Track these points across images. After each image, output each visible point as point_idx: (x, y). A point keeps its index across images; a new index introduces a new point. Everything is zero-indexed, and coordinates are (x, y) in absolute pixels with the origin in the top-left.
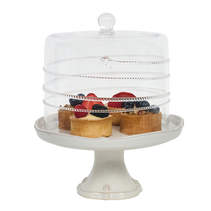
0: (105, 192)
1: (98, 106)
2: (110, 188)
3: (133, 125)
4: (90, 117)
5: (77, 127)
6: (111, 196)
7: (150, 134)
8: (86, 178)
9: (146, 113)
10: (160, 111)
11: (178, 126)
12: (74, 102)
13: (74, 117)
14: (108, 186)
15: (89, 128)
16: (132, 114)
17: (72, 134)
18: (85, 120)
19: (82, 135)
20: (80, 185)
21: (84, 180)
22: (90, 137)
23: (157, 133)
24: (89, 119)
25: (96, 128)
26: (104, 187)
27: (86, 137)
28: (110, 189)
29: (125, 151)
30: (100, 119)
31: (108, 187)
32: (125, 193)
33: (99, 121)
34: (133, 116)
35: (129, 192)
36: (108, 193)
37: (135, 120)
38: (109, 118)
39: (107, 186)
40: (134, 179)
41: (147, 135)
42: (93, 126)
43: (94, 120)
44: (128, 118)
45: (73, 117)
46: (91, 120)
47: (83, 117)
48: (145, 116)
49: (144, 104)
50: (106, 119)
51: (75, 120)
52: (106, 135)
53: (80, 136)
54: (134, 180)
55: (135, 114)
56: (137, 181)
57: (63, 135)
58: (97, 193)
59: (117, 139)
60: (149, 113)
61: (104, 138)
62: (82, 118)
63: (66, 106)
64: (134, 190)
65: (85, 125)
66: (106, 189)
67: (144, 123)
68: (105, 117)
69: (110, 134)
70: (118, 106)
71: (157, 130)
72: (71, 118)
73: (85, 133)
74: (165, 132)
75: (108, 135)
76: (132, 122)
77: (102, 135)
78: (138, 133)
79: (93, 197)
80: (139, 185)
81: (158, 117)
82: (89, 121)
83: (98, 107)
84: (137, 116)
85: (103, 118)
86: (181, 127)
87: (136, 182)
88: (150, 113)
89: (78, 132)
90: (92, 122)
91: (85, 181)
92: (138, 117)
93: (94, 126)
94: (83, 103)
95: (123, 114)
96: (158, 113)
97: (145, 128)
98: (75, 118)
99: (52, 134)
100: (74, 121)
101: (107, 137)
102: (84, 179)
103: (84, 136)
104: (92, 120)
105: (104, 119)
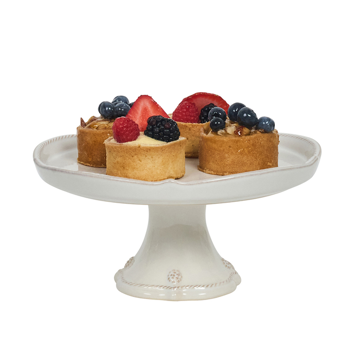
0: (172, 285)
1: (159, 118)
2: (182, 277)
3: (226, 155)
4: (144, 141)
5: (119, 159)
6: (185, 292)
7: (262, 174)
8: (132, 259)
9: (250, 132)
10: (276, 128)
11: (312, 158)
12: (109, 113)
13: (113, 141)
14: (177, 273)
15: (143, 162)
16: (222, 134)
17: (111, 173)
18: (135, 147)
19: (130, 175)
20: (120, 271)
21: (128, 262)
22: (144, 180)
23: (275, 171)
24: (142, 145)
25: (156, 161)
26: (170, 277)
27: (138, 178)
28: (181, 280)
29: (208, 206)
30: (164, 145)
31: (178, 275)
32: (210, 286)
33: (162, 148)
34: (225, 139)
35: (218, 284)
36: (178, 287)
37: (230, 147)
38: (180, 142)
39: (175, 274)
40: (225, 259)
41: (256, 175)
42: (150, 157)
43: (153, 146)
44: (215, 142)
45: (110, 142)
46: (146, 146)
47: (131, 140)
48: (248, 137)
49: (245, 115)
50: (175, 144)
51: (116, 147)
52: (175, 176)
53: (127, 177)
54: (226, 261)
55: (228, 134)
56: (229, 263)
57: (95, 177)
58: (157, 288)
59: (199, 184)
60: (255, 133)
61: (173, 180)
62: (129, 143)
63: (93, 119)
64: (227, 281)
65: (135, 157)
66: (173, 280)
67: (246, 151)
68: (173, 141)
69: (183, 174)
70: (192, 118)
71: (271, 164)
72: (106, 142)
73: (135, 171)
74: (290, 169)
75: (179, 176)
76: (224, 150)
77: (167, 175)
78: (236, 172)
79: (148, 294)
80: (234, 272)
81: (272, 139)
82: (143, 148)
83: (159, 122)
84: (234, 138)
85: (169, 143)
86: (317, 159)
87: (229, 265)
88: (258, 132)
89: (122, 171)
90: (149, 150)
91: (130, 265)
92: (235, 140)
93: (152, 158)
94: (129, 114)
95: (205, 135)
96: (272, 133)
97: (249, 162)
98: (116, 142)
99: (72, 173)
100: (112, 149)
101: (177, 179)
102: (128, 259)
103: (134, 178)
104: (148, 146)
105: (172, 145)
